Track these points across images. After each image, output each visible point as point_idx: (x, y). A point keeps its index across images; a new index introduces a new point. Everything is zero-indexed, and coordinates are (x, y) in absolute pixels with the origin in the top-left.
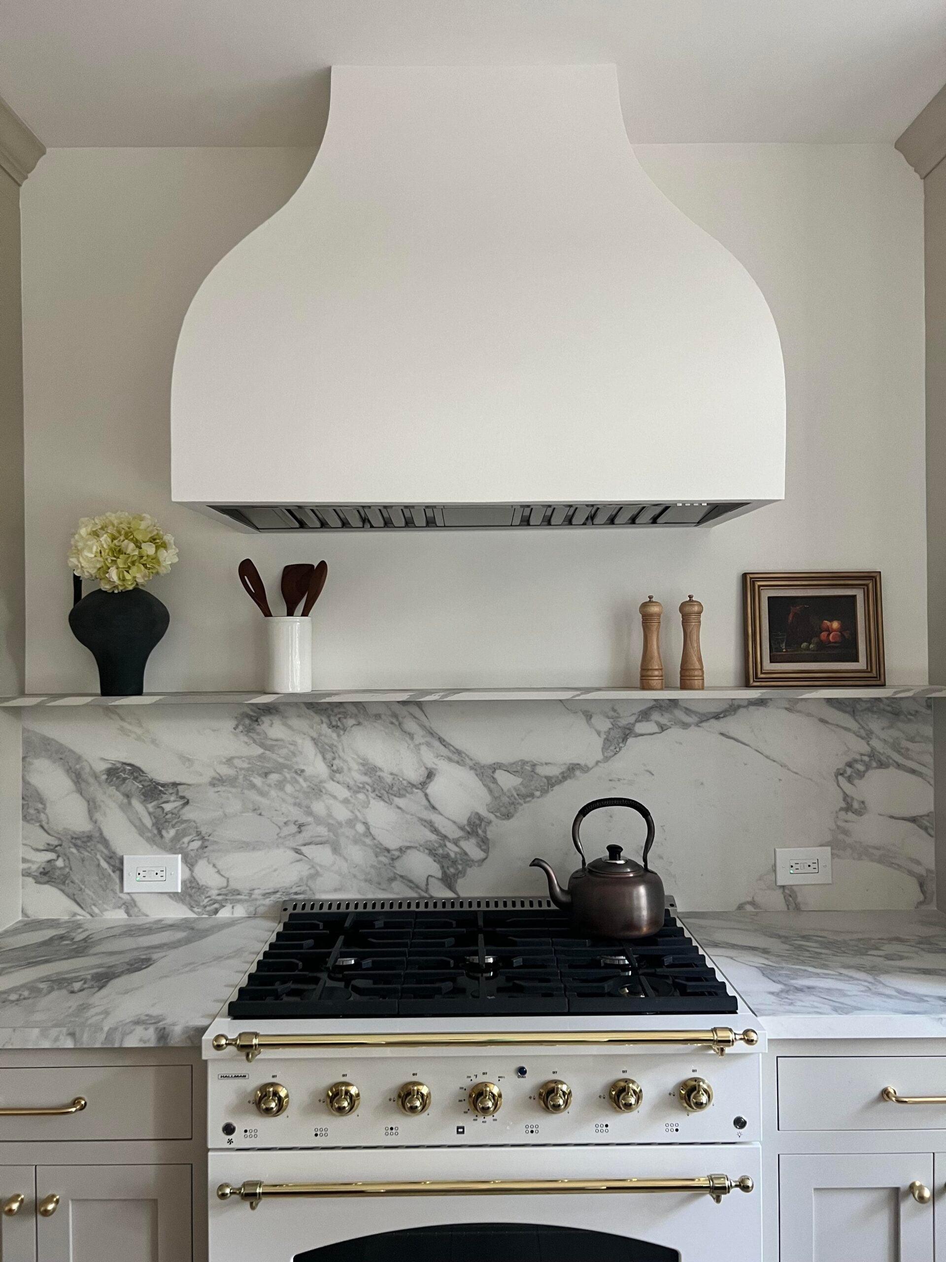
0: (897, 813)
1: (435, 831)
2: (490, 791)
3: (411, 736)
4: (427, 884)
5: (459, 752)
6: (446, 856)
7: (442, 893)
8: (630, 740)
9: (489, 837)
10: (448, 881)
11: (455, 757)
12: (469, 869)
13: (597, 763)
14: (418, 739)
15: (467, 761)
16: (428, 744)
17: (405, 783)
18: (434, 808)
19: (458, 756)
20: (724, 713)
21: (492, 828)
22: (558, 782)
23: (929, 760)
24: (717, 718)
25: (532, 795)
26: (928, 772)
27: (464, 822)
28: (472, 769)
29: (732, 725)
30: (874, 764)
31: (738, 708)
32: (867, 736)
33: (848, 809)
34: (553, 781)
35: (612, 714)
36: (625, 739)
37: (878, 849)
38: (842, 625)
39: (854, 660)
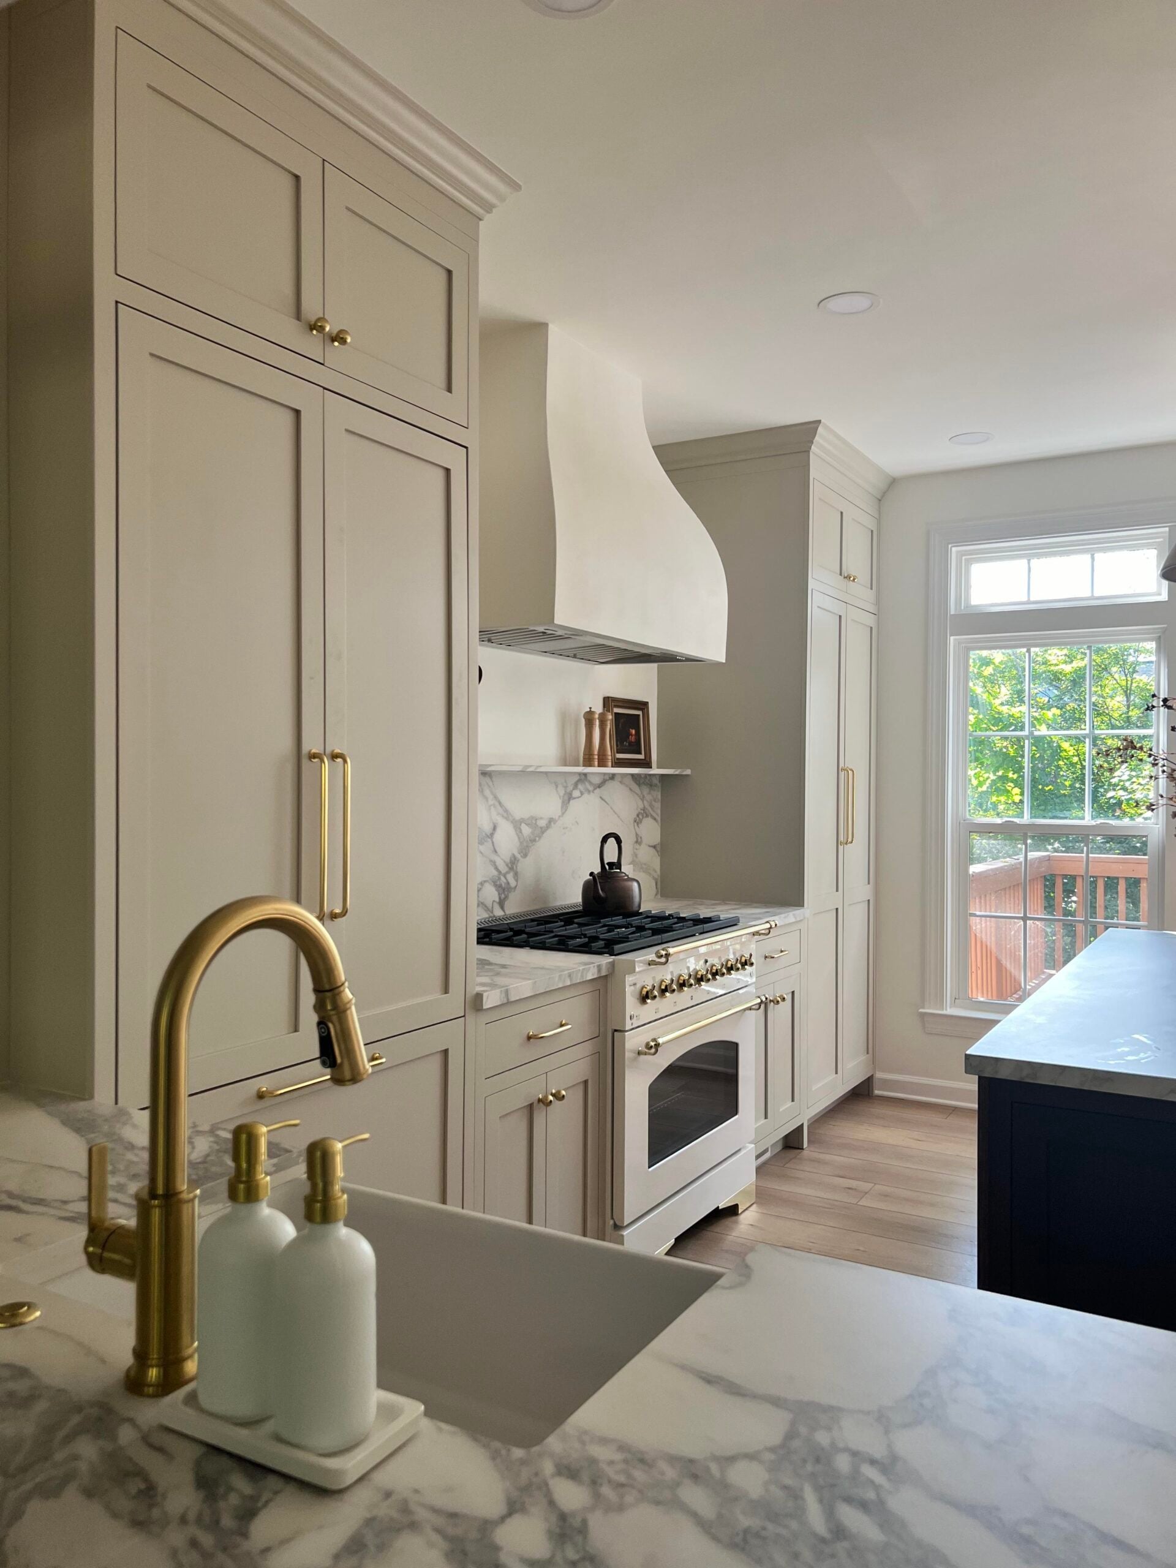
0: (650, 845)
1: (496, 869)
2: (519, 838)
3: (486, 799)
4: (492, 907)
5: (506, 811)
6: (500, 886)
7: (498, 913)
8: (571, 802)
9: (518, 870)
10: (501, 904)
11: (505, 815)
12: (510, 894)
13: (559, 816)
14: (491, 802)
15: (510, 817)
16: (494, 805)
17: (484, 834)
18: (496, 852)
19: (507, 815)
20: (602, 783)
21: (519, 864)
22: (546, 830)
23: (659, 812)
24: (599, 787)
25: (535, 840)
26: (659, 819)
27: (508, 861)
28: (512, 822)
29: (605, 791)
30: (645, 815)
31: (606, 780)
32: (643, 799)
33: (637, 842)
34: (543, 829)
35: (565, 784)
36: (569, 800)
37: (645, 864)
38: (636, 732)
39: (640, 753)
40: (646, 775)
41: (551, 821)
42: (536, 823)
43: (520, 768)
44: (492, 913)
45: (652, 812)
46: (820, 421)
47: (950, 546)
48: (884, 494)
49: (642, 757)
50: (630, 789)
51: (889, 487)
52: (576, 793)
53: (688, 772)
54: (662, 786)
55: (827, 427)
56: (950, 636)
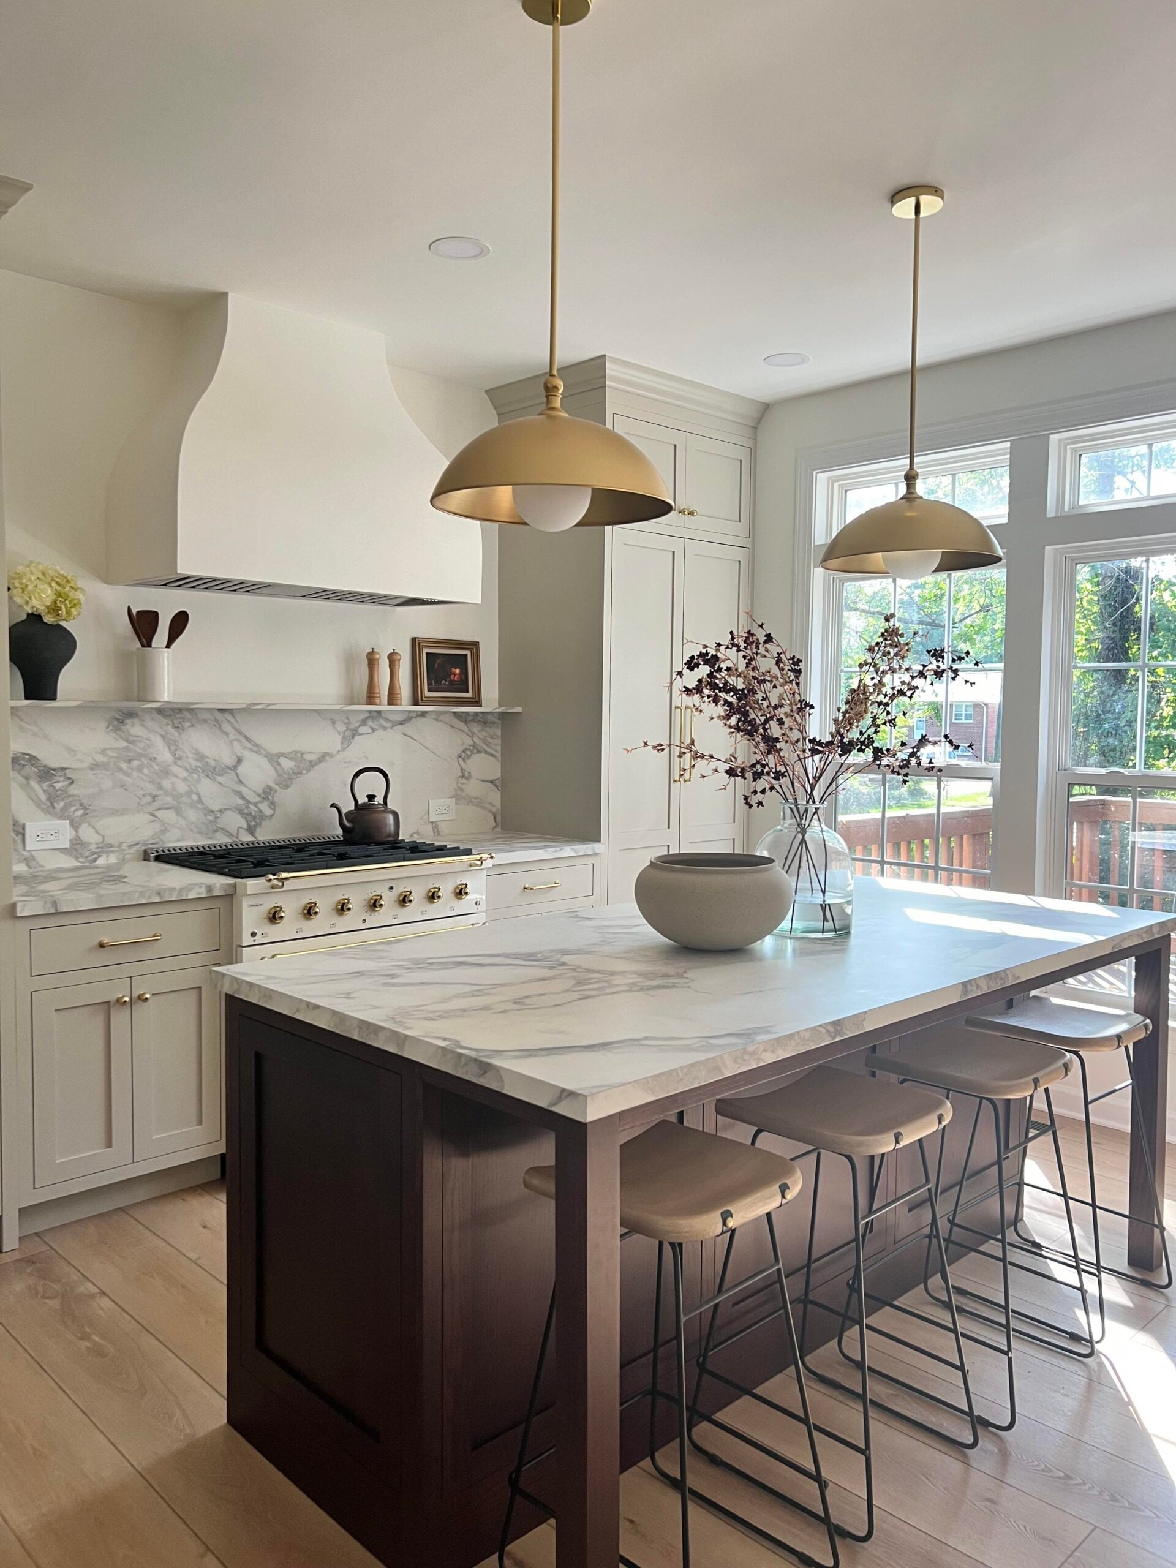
0: (485, 778)
1: (243, 797)
2: (277, 771)
3: (227, 734)
4: (238, 833)
5: (257, 745)
6: (249, 814)
7: (247, 838)
8: (356, 737)
9: (275, 800)
10: (251, 830)
11: (255, 749)
12: (263, 822)
13: (338, 752)
14: (232, 737)
15: (263, 752)
16: (238, 740)
17: (223, 766)
18: (242, 783)
19: (257, 748)
20: (405, 720)
21: (276, 795)
22: (316, 764)
23: (499, 748)
24: (401, 724)
25: (301, 773)
26: (499, 755)
27: (260, 791)
28: (265, 756)
29: (408, 728)
30: (475, 751)
31: (412, 718)
32: (472, 735)
33: (463, 776)
34: (313, 764)
35: (346, 721)
36: (353, 737)
37: (476, 798)
38: (461, 671)
39: (467, 691)
40: (477, 714)
41: (324, 757)
42: (302, 757)
43: (244, 706)
44: (237, 838)
45: (485, 747)
46: (605, 355)
47: (815, 473)
48: (759, 421)
49: (470, 695)
50: (451, 726)
51: (764, 413)
52: (362, 730)
53: (519, 709)
54: (502, 724)
55: (615, 361)
56: (814, 568)
